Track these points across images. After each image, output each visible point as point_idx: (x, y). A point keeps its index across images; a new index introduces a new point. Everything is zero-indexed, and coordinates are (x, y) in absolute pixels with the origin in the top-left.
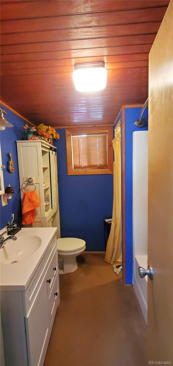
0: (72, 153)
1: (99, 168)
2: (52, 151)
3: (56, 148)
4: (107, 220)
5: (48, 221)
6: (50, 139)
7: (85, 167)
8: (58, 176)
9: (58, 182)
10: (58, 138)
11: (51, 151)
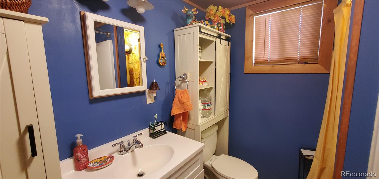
0: (253, 41)
1: (299, 63)
2: (221, 39)
3: (230, 36)
4: (305, 152)
5: (202, 130)
6: (220, 23)
7: (272, 62)
8: (230, 74)
9: (230, 81)
10: (234, 21)
11: (219, 40)
